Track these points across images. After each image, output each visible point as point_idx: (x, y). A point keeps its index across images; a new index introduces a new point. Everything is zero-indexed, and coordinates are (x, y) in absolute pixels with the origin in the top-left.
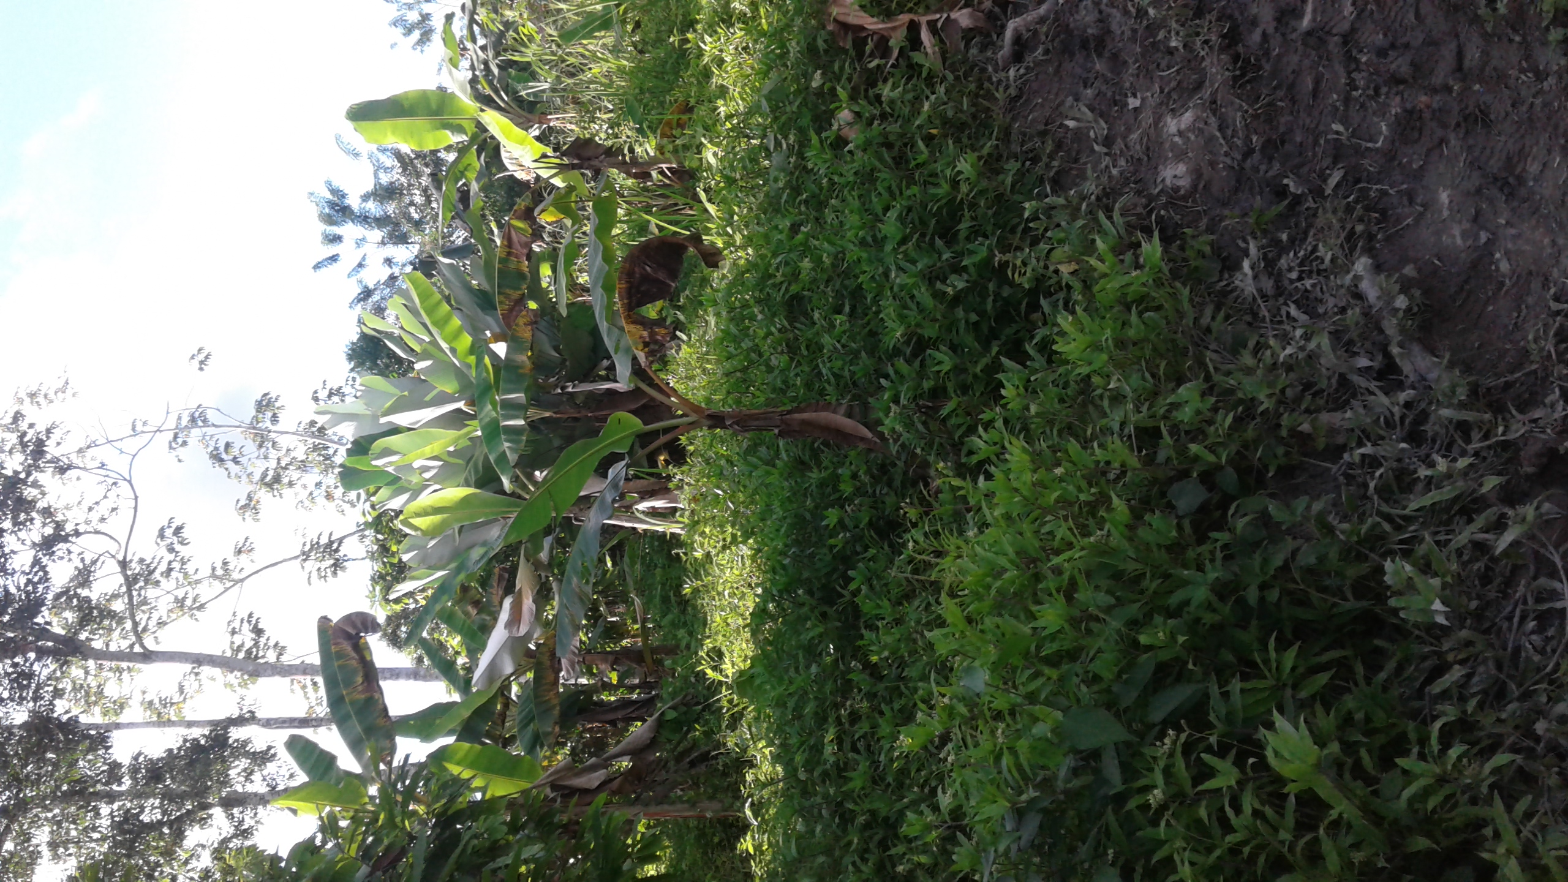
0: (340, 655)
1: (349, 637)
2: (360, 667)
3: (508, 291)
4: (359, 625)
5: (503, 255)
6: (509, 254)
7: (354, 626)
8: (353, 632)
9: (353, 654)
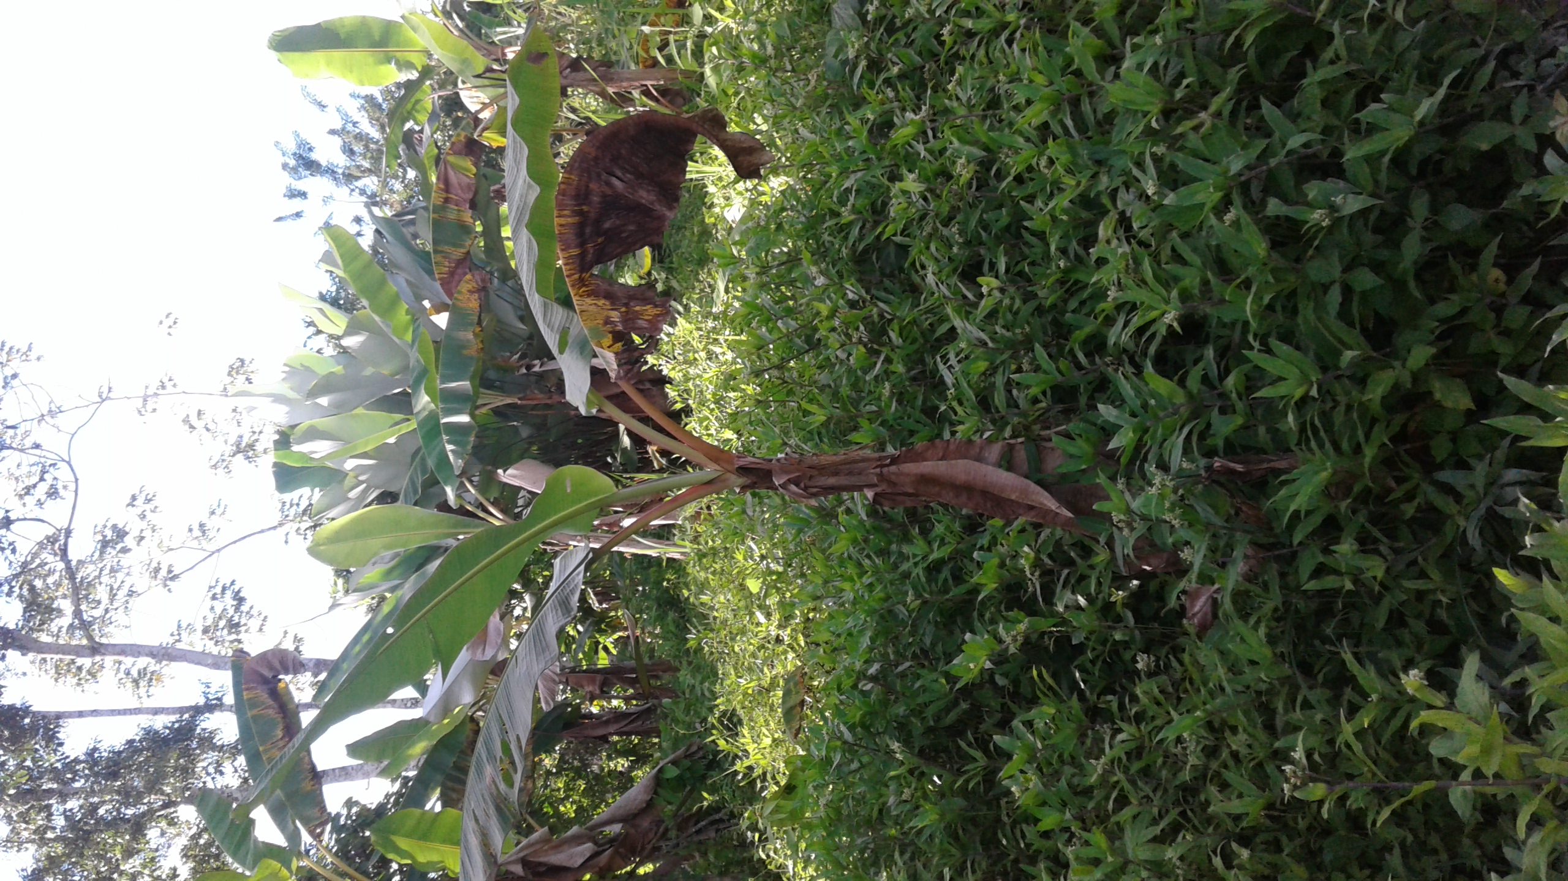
0: (253, 703)
1: (265, 681)
2: (279, 717)
3: (446, 248)
4: (277, 665)
5: (439, 202)
6: (447, 200)
7: (271, 667)
8: (269, 674)
9: (271, 702)
